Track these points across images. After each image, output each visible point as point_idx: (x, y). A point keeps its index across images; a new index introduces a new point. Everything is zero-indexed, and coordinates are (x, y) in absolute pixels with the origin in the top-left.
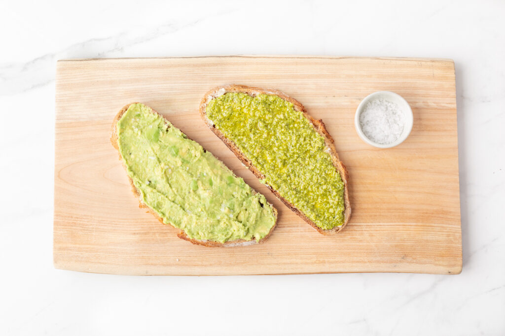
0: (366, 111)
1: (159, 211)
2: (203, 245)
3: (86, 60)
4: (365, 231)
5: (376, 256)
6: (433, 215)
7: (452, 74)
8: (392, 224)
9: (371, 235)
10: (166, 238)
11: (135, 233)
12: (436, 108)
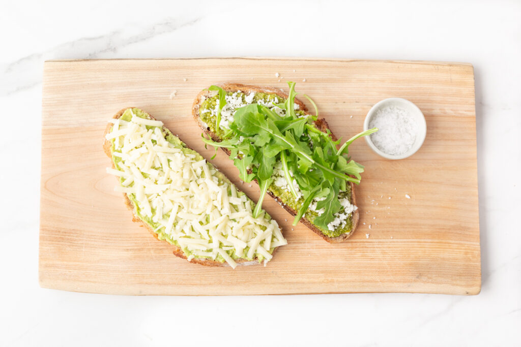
0: (375, 119)
1: (154, 227)
2: (201, 263)
3: (76, 61)
4: (377, 247)
5: (389, 275)
6: (450, 231)
7: (470, 79)
8: (405, 240)
9: (384, 253)
10: (162, 254)
11: (128, 249)
12: (453, 116)
